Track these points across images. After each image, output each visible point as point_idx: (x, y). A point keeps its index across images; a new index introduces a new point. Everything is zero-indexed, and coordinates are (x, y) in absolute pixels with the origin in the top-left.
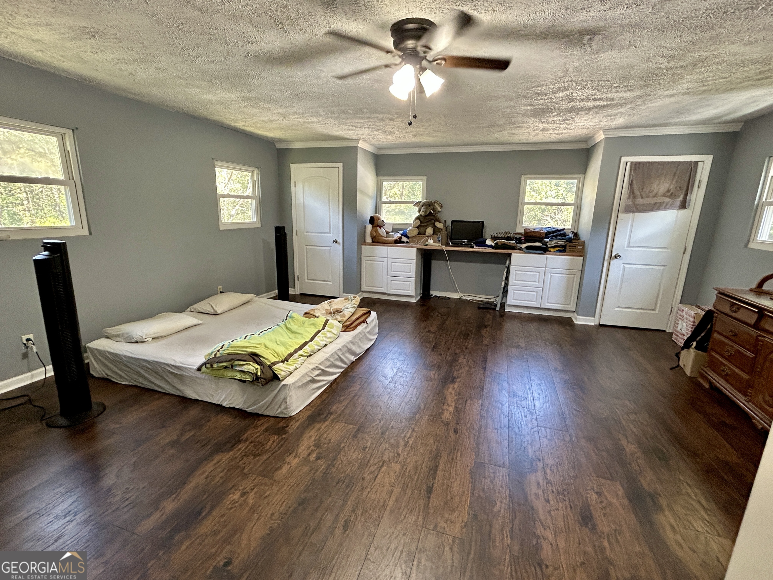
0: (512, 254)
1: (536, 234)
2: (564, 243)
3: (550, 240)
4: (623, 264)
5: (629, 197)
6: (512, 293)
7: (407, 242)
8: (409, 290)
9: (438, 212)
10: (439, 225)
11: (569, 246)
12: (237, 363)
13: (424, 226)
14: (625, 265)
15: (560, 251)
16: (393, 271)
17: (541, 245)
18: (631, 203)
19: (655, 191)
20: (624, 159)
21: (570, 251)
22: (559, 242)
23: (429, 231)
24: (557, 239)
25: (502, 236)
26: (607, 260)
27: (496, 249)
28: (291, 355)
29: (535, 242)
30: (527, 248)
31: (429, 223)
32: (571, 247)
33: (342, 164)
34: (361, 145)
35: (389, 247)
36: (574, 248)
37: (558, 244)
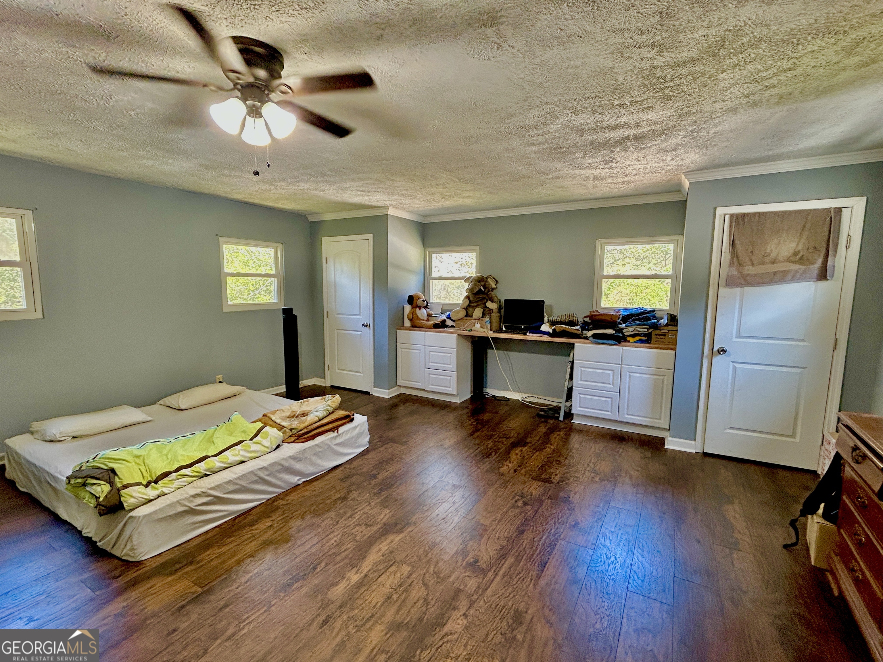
0: (576, 344)
1: (606, 318)
2: (646, 330)
3: (626, 326)
4: (733, 362)
5: (731, 264)
6: (578, 399)
7: (452, 326)
8: (449, 387)
9: (493, 289)
10: (490, 305)
11: (656, 335)
12: (90, 481)
13: (473, 307)
14: (737, 365)
15: (642, 341)
16: (432, 363)
17: (614, 332)
18: (735, 273)
19: (773, 255)
20: (720, 211)
21: (658, 341)
22: (639, 329)
23: (478, 312)
24: (636, 325)
25: (563, 319)
26: (707, 356)
27: (553, 337)
28: (166, 475)
29: (605, 329)
30: (595, 336)
31: (479, 303)
32: (658, 336)
33: (371, 235)
34: (391, 212)
35: (426, 333)
36: (663, 337)
37: (638, 331)
